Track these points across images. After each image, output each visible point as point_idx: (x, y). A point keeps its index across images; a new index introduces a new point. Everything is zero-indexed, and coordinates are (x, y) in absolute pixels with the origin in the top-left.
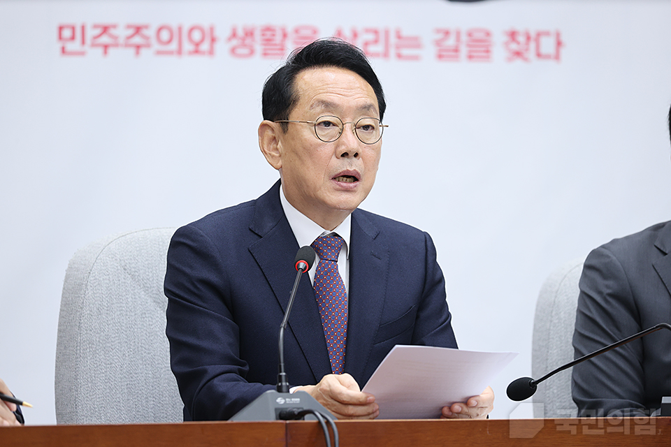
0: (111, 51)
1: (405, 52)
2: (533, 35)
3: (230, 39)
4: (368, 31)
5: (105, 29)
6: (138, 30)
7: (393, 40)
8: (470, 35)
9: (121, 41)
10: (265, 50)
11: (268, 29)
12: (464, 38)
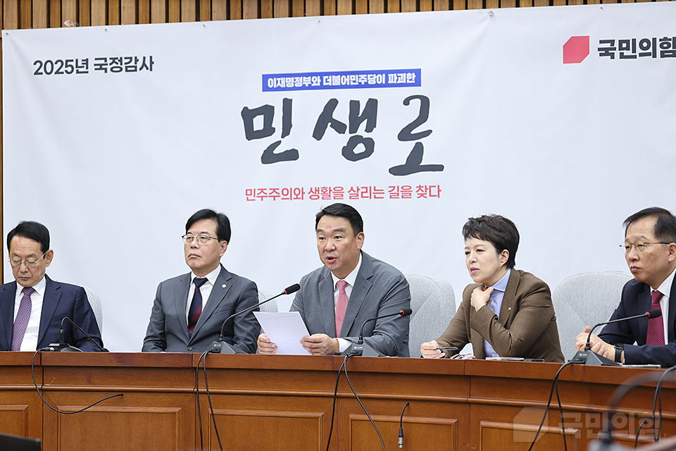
0: (264, 199)
1: (377, 196)
2: (428, 187)
3: (309, 193)
4: (363, 188)
5: (262, 190)
6: (274, 190)
7: (373, 191)
8: (402, 188)
9: (268, 195)
10: (323, 197)
11: (324, 188)
12: (400, 189)
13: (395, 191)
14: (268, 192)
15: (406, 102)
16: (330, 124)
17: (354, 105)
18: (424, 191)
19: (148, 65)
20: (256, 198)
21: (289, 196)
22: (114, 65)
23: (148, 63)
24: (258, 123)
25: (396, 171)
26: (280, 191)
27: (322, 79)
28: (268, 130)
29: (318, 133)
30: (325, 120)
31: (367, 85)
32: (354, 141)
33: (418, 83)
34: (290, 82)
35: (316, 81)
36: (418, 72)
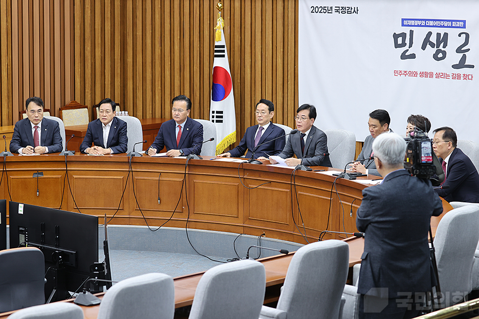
0: (401, 75)
1: (447, 77)
2: (467, 75)
3: (420, 74)
4: (441, 73)
5: (400, 71)
6: (405, 72)
7: (445, 75)
11: (426, 72)
12: (456, 75)
13: (454, 76)
14: (403, 72)
15: (460, 35)
16: (428, 43)
17: (439, 35)
18: (466, 77)
19: (356, 11)
20: (398, 75)
21: (411, 75)
22: (343, 10)
23: (356, 10)
24: (400, 40)
25: (454, 67)
26: (408, 72)
27: (425, 22)
28: (404, 44)
29: (424, 48)
30: (426, 42)
31: (444, 26)
32: (438, 52)
33: (464, 27)
34: (413, 23)
35: (423, 23)
36: (464, 22)
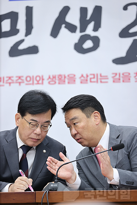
0: (12, 84)
1: (103, 80)
3: (48, 79)
4: (91, 75)
5: (10, 78)
6: (20, 78)
7: (99, 77)
8: (123, 74)
9: (15, 81)
10: (59, 82)
11: (60, 75)
12: (121, 75)
13: (117, 77)
14: (15, 79)
15: (125, 8)
16: (63, 26)
17: (84, 11)
20: (5, 84)
21: (31, 82)
24: (6, 26)
25: (118, 61)
26: (24, 78)
28: (14, 31)
29: (55, 33)
30: (60, 24)
32: (84, 39)
